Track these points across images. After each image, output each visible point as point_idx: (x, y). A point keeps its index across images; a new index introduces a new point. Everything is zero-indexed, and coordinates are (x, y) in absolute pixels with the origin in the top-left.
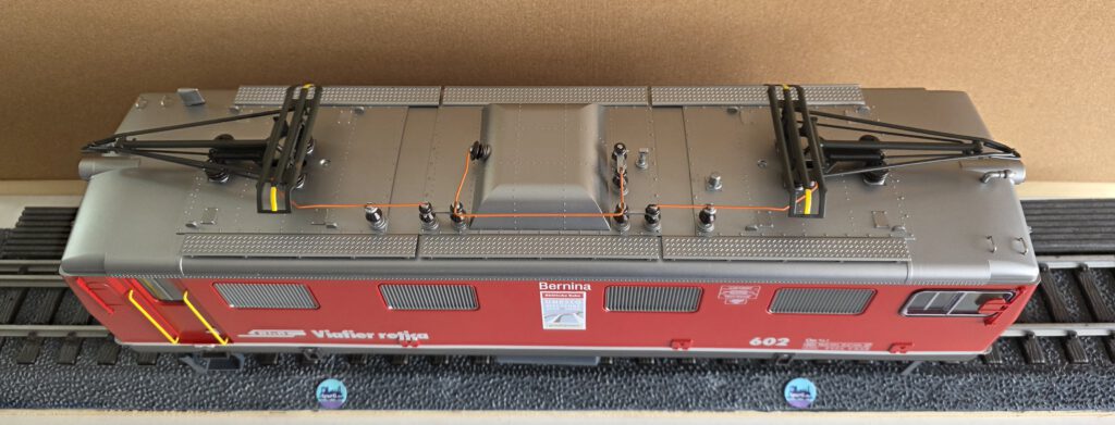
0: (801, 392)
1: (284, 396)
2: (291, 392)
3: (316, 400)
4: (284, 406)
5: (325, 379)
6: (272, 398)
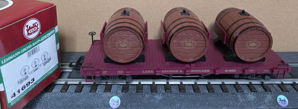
0: (283, 101)
3: (109, 105)
5: (113, 96)
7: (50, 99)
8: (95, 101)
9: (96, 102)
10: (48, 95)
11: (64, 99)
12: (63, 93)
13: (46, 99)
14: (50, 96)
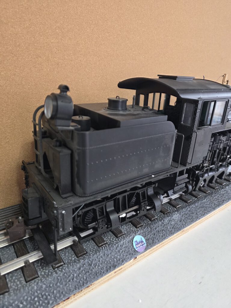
1: (120, 255)
2: (122, 252)
3: (135, 251)
4: (123, 261)
5: (134, 237)
6: (115, 259)
7: (47, 289)
8: (115, 254)
9: (118, 256)
10: (40, 284)
11: (72, 275)
12: (61, 267)
13: (39, 292)
14: (45, 282)
